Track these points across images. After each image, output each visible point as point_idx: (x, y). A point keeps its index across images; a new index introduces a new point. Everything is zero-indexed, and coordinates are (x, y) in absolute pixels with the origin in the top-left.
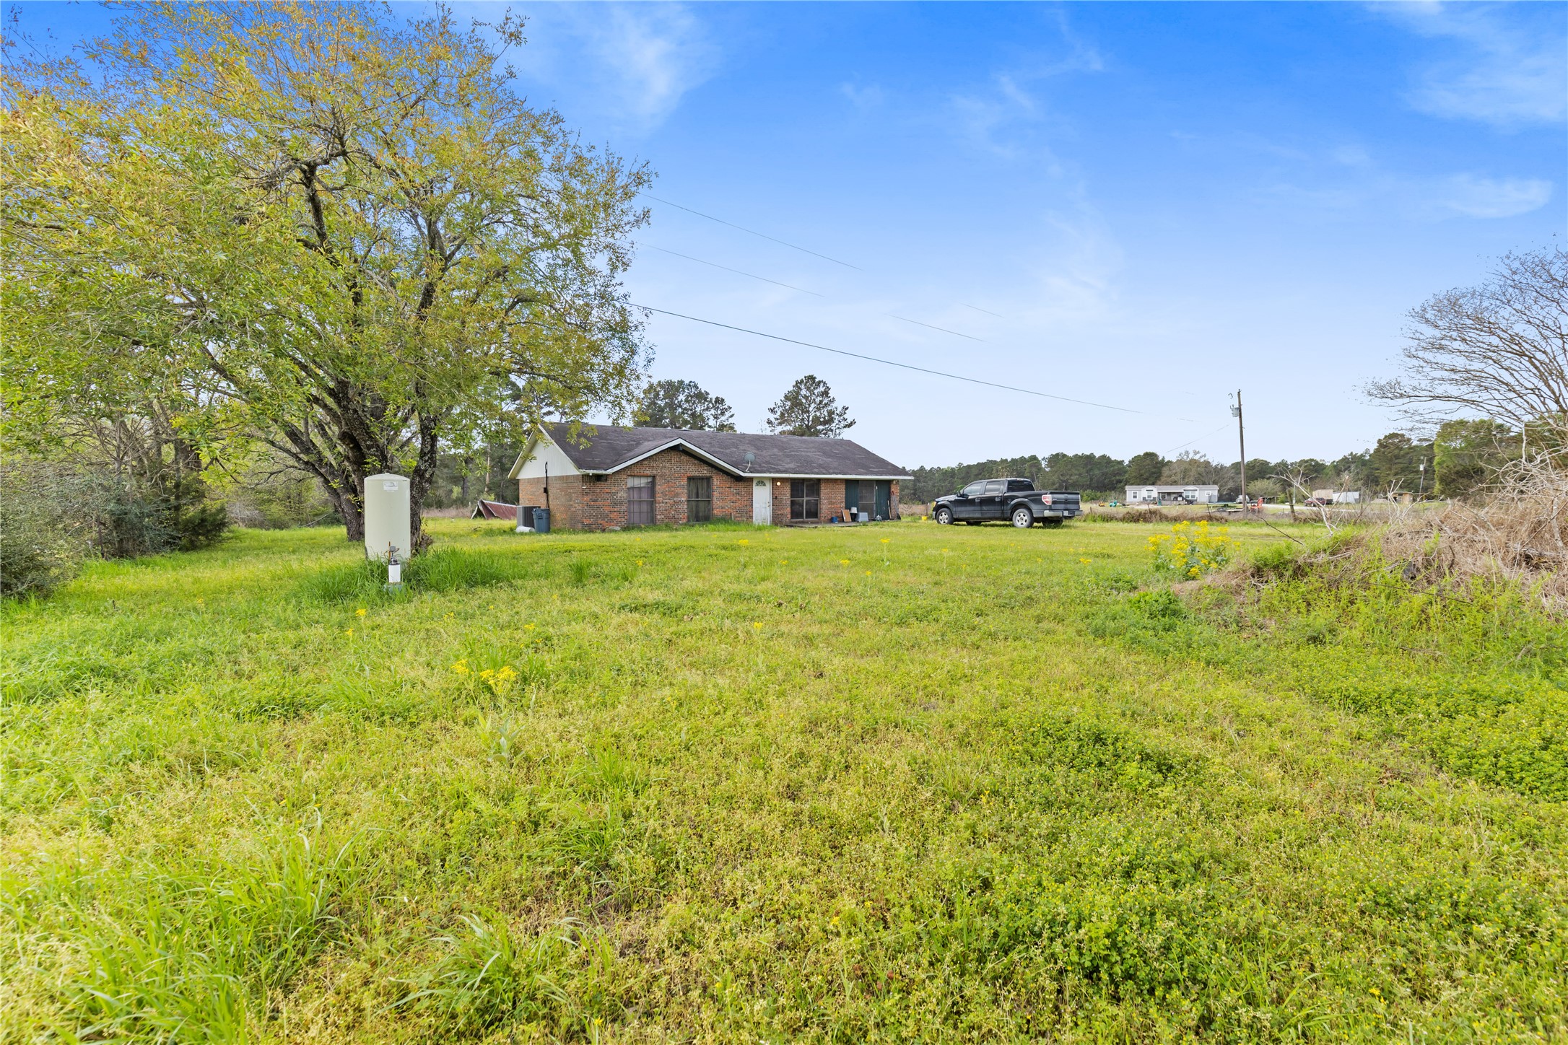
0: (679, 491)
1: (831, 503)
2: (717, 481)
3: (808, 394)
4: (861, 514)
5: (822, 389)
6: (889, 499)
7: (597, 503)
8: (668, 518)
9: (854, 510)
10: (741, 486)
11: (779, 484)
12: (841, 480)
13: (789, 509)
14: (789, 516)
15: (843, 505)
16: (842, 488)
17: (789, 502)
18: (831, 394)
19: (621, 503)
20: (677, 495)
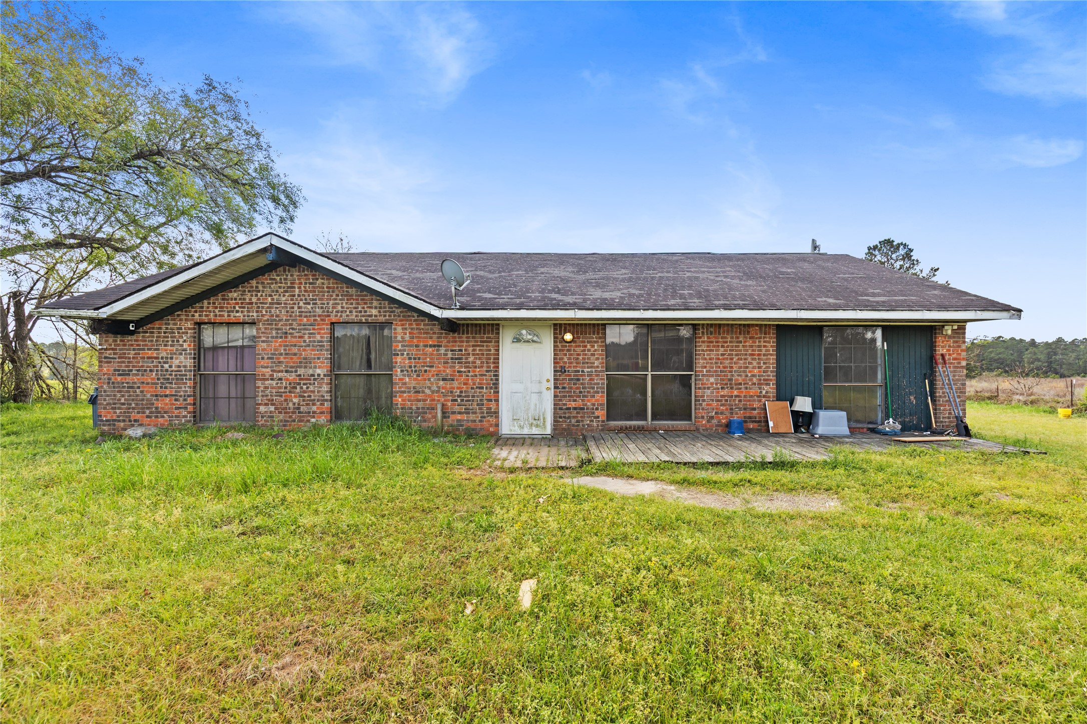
0: (309, 353)
1: (729, 384)
2: (400, 333)
3: (884, 259)
4: (822, 414)
5: (902, 251)
6: (931, 374)
7: (129, 379)
8: (285, 410)
9: (804, 404)
10: (466, 344)
11: (568, 337)
12: (763, 327)
13: (601, 398)
14: (602, 413)
15: (770, 389)
16: (769, 345)
17: (601, 381)
18: (915, 256)
19: (180, 379)
20: (306, 362)
